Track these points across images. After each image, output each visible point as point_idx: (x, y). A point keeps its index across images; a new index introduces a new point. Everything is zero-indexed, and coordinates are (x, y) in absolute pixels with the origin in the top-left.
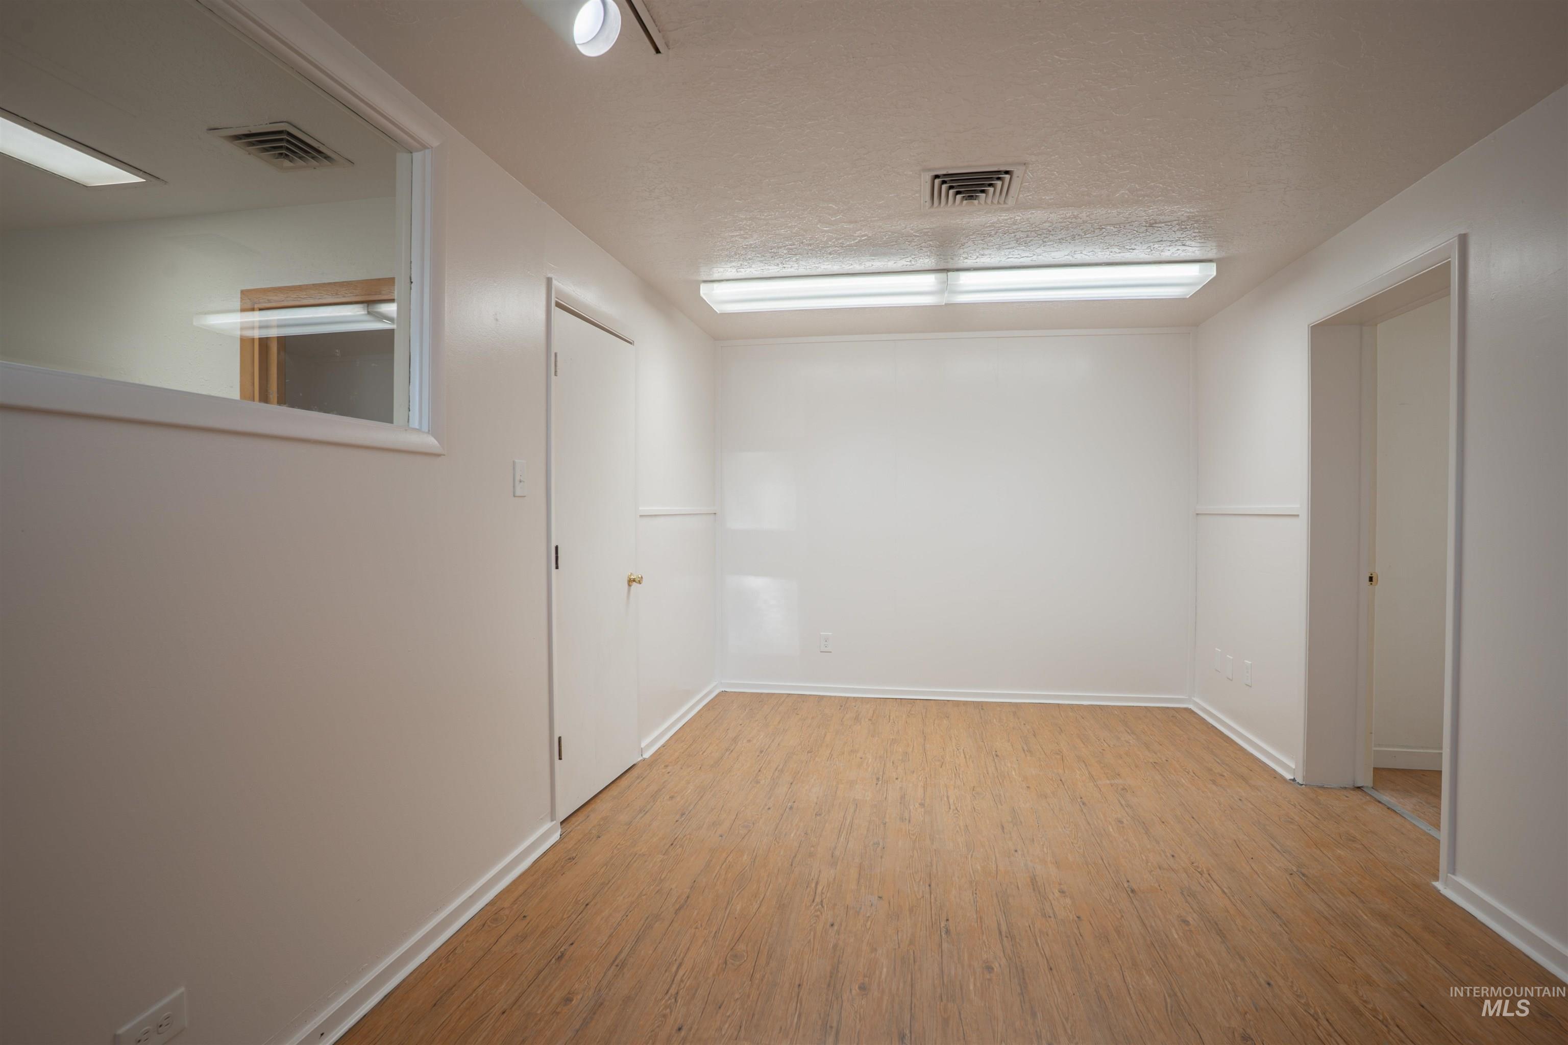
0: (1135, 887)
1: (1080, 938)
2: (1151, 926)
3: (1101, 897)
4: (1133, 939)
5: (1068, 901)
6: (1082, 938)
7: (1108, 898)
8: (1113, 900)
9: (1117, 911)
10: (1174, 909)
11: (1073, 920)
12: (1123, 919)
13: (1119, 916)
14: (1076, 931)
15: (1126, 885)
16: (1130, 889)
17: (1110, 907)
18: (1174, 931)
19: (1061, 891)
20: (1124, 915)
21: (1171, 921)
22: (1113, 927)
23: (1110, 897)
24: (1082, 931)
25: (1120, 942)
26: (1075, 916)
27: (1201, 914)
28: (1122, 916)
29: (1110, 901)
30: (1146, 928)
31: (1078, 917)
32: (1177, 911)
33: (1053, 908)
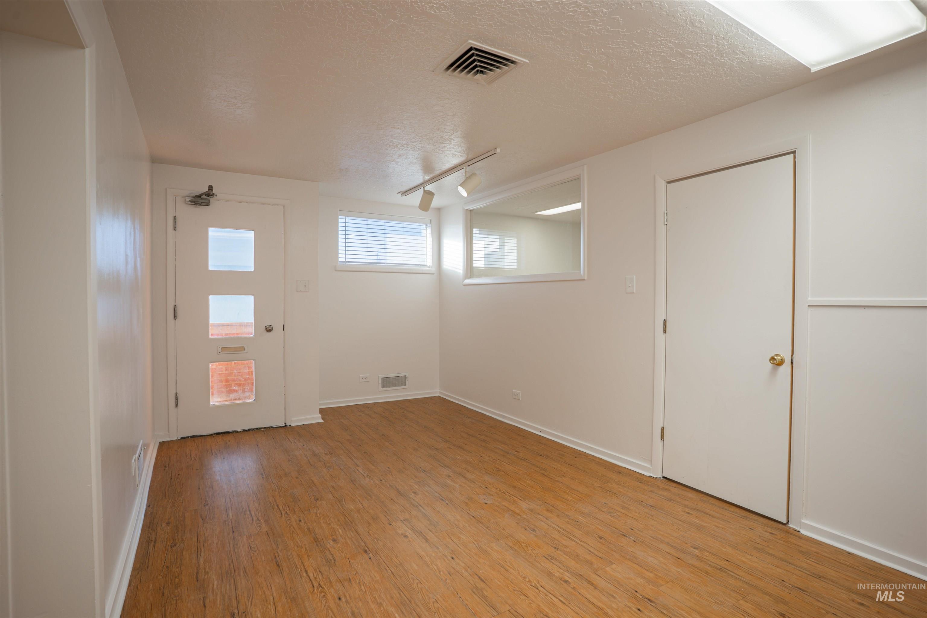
0: (365, 555)
1: (385, 515)
2: (353, 532)
3: (383, 540)
4: (361, 522)
5: (400, 532)
6: (384, 515)
7: (379, 541)
8: (376, 541)
9: (372, 534)
10: (341, 547)
11: (393, 522)
12: (368, 531)
13: (370, 532)
14: (389, 517)
15: (371, 555)
16: (368, 552)
17: (376, 536)
18: (341, 533)
19: (407, 537)
20: (368, 533)
21: (343, 538)
22: (372, 525)
23: (378, 542)
24: (386, 518)
25: (367, 518)
26: (392, 524)
27: (325, 548)
28: (368, 532)
29: (377, 540)
30: (355, 530)
31: (391, 524)
32: (339, 546)
33: (405, 525)
